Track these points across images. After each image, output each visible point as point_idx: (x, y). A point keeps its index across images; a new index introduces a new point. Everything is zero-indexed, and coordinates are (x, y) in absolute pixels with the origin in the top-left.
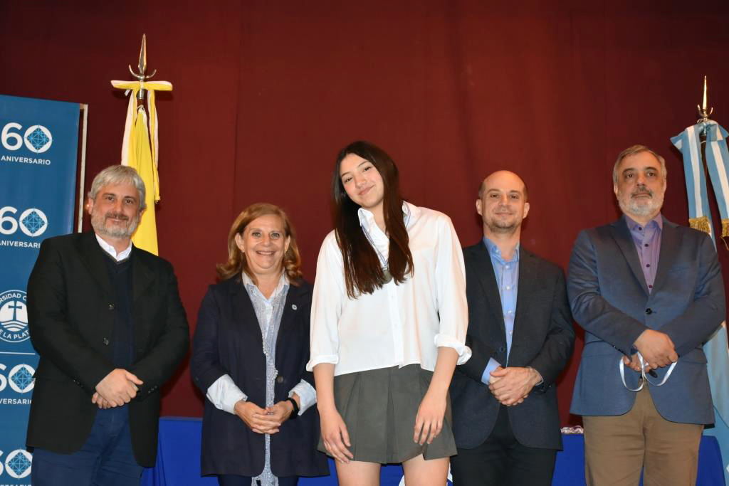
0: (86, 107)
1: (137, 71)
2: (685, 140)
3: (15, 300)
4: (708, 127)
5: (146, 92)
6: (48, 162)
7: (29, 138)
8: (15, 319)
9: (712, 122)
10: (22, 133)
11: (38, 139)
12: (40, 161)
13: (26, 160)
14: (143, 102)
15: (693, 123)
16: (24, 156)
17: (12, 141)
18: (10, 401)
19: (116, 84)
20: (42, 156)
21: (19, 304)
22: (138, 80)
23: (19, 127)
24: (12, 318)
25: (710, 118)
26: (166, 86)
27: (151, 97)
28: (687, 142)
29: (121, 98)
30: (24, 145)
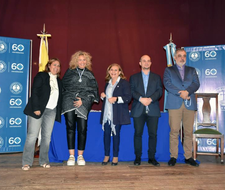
0: (32, 41)
1: (43, 32)
3: (16, 84)
4: (172, 44)
6: (23, 53)
7: (18, 48)
8: (16, 89)
9: (173, 43)
10: (17, 46)
11: (21, 48)
12: (21, 53)
13: (18, 53)
15: (169, 43)
16: (17, 52)
17: (15, 48)
18: (16, 107)
19: (38, 35)
20: (22, 52)
21: (17, 85)
22: (43, 34)
23: (16, 45)
24: (15, 88)
25: (172, 42)
26: (50, 35)
27: (46, 38)
28: (167, 48)
29: (39, 38)
30: (17, 49)
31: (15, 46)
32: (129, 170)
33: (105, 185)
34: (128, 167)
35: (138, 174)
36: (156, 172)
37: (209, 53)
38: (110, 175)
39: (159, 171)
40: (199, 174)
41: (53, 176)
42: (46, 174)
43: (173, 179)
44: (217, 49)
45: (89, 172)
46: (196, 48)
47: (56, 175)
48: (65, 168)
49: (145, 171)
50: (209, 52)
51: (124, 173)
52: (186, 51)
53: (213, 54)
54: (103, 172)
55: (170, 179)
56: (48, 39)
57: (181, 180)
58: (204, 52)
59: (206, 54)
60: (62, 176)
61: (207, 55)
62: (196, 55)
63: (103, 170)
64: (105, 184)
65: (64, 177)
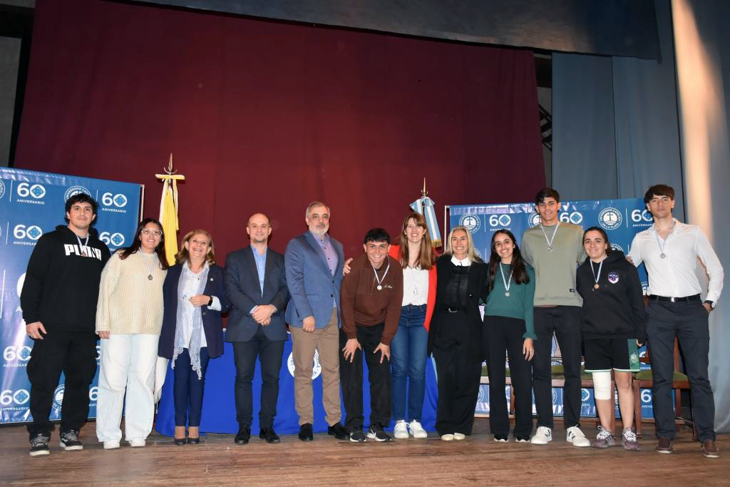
0: (143, 186)
1: (168, 171)
2: (416, 206)
4: (426, 200)
5: (172, 180)
6: (125, 211)
7: (116, 200)
9: (427, 198)
10: (112, 197)
11: (120, 200)
12: (121, 211)
13: (114, 210)
14: (171, 184)
15: (420, 198)
16: (113, 208)
17: (108, 202)
19: (158, 176)
20: (122, 208)
22: (168, 174)
23: (111, 195)
25: (427, 196)
26: (181, 177)
27: (174, 183)
28: (417, 206)
29: (161, 182)
30: (113, 203)
31: (107, 196)
32: (339, 449)
33: (291, 476)
34: (336, 443)
35: (356, 455)
36: (391, 451)
37: (498, 219)
38: (301, 458)
39: (397, 450)
40: (473, 454)
41: (187, 462)
42: (171, 458)
43: (422, 463)
44: (512, 212)
45: (259, 453)
46: (472, 207)
47: (192, 460)
48: (209, 447)
49: (370, 450)
50: (496, 216)
51: (329, 453)
52: (453, 212)
53: (504, 220)
54: (287, 452)
55: (418, 463)
56: (179, 185)
57: (439, 464)
58: (488, 216)
59: (491, 221)
60: (205, 462)
61: (494, 223)
62: (473, 223)
63: (288, 449)
64: (292, 473)
65: (208, 464)
